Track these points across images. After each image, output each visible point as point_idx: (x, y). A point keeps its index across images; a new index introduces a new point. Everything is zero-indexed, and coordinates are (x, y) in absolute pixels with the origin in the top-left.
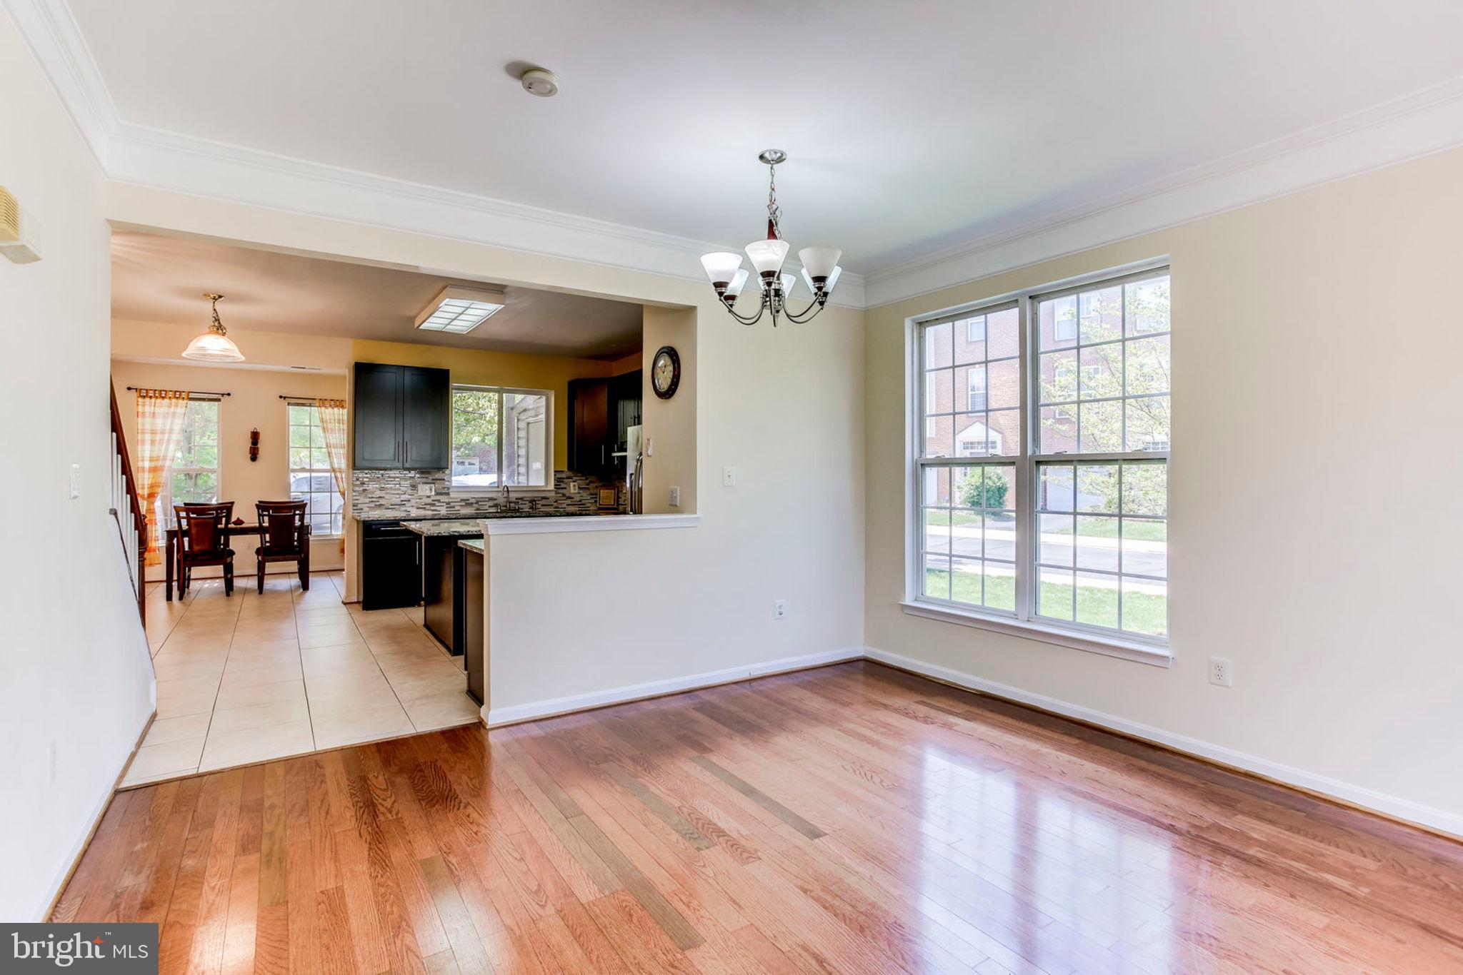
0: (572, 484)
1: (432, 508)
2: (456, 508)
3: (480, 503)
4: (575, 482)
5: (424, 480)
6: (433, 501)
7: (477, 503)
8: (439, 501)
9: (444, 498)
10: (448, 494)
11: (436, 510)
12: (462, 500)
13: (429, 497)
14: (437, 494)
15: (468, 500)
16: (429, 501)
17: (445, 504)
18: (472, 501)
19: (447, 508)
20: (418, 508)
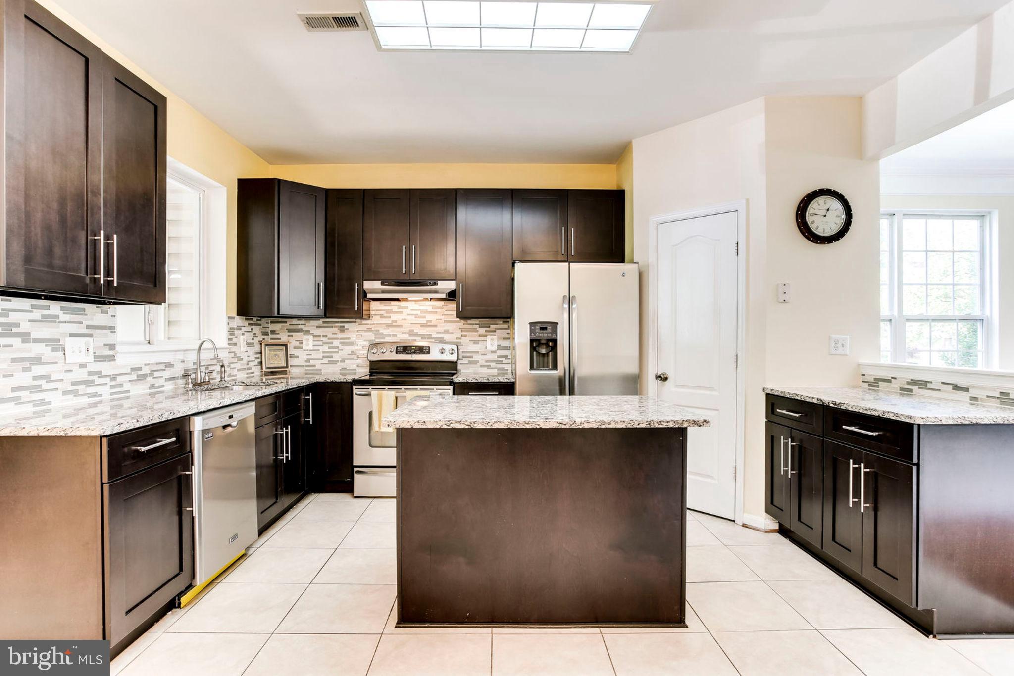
0: (242, 337)
1: (91, 390)
2: (126, 388)
3: (156, 374)
4: (243, 334)
5: (74, 328)
6: (90, 373)
7: (151, 374)
8: (99, 374)
9: (106, 368)
10: (112, 358)
11: (95, 395)
12: (133, 369)
13: (83, 366)
14: (98, 358)
15: (140, 369)
16: (82, 375)
17: (107, 380)
18: (146, 370)
19: (112, 387)
20: (65, 393)
